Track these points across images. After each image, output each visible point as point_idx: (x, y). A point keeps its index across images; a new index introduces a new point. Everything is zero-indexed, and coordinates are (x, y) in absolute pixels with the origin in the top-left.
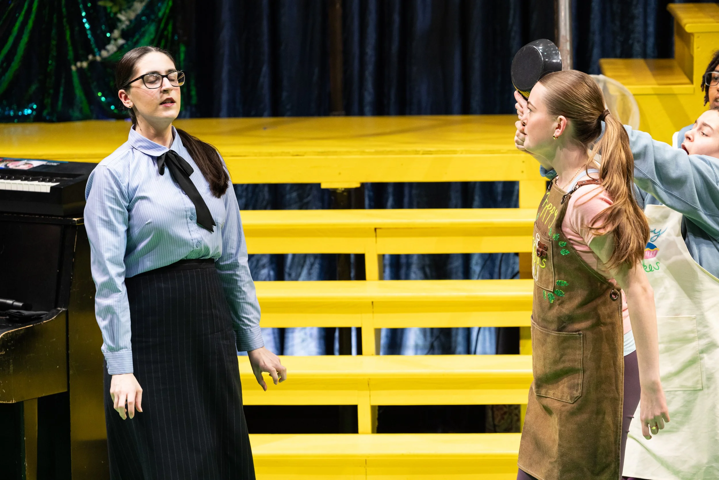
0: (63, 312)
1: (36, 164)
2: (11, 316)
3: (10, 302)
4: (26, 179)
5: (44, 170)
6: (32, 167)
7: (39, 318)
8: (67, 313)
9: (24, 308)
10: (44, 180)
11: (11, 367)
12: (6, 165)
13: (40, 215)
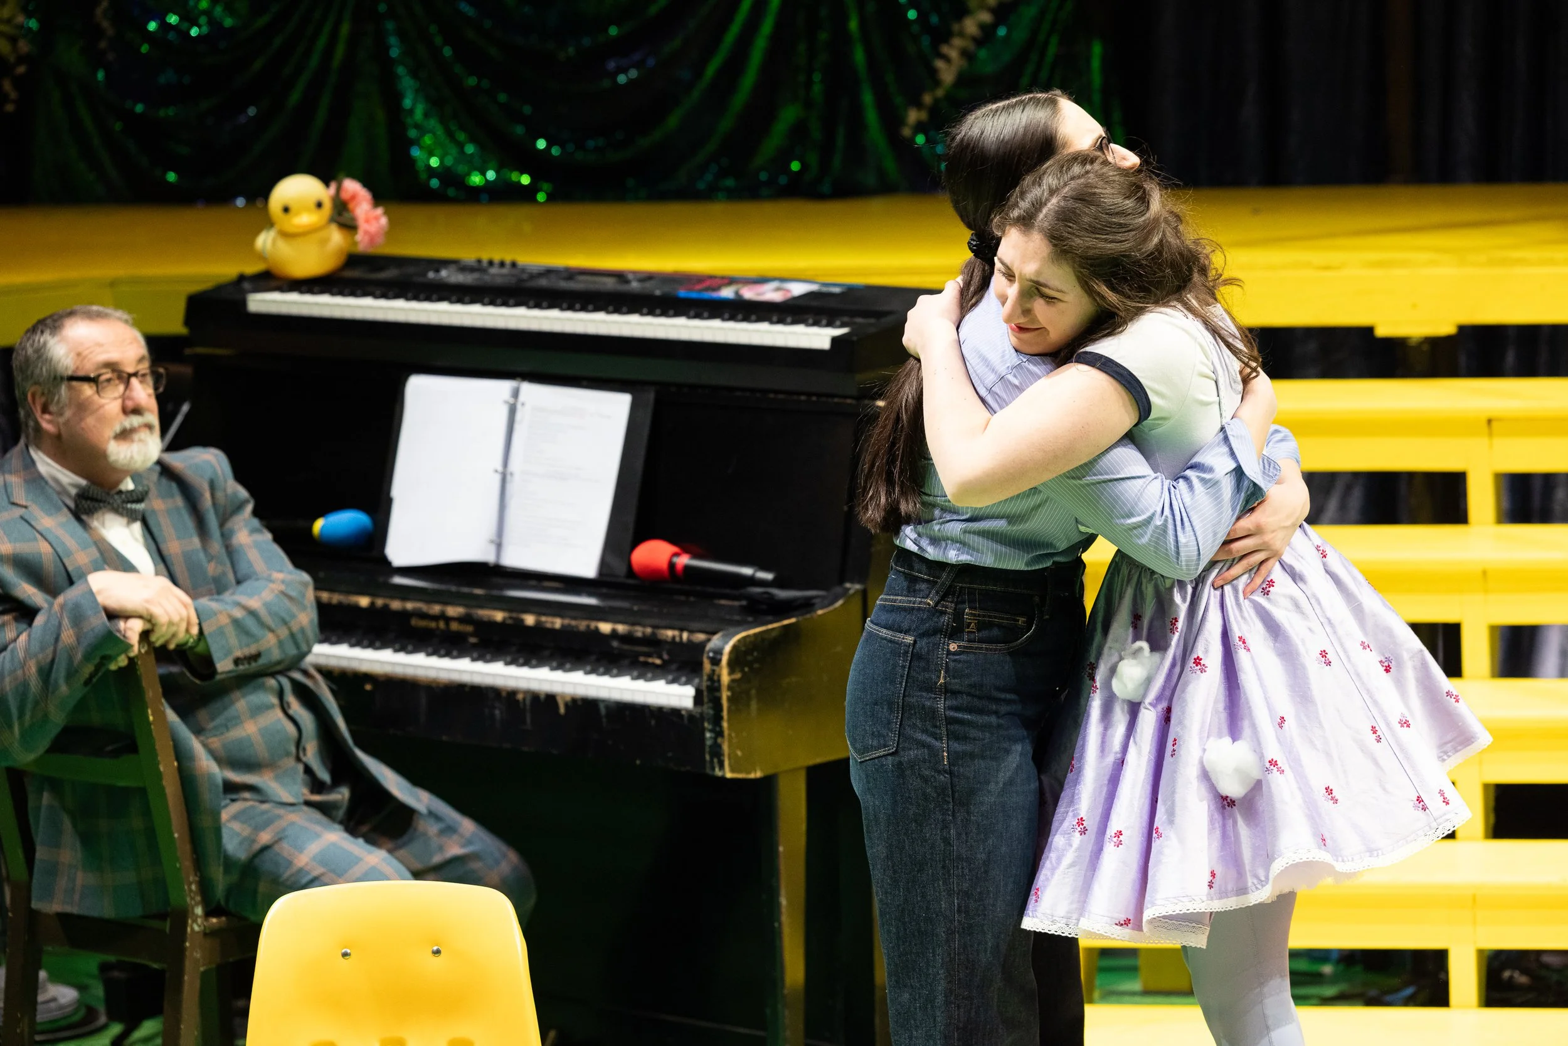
0: (857, 591)
1: (798, 289)
2: (752, 599)
3: (747, 571)
4: (781, 321)
5: (815, 303)
6: (789, 296)
7: (807, 605)
8: (864, 594)
9: (777, 583)
10: (816, 323)
11: (754, 705)
12: (737, 293)
13: (809, 394)
